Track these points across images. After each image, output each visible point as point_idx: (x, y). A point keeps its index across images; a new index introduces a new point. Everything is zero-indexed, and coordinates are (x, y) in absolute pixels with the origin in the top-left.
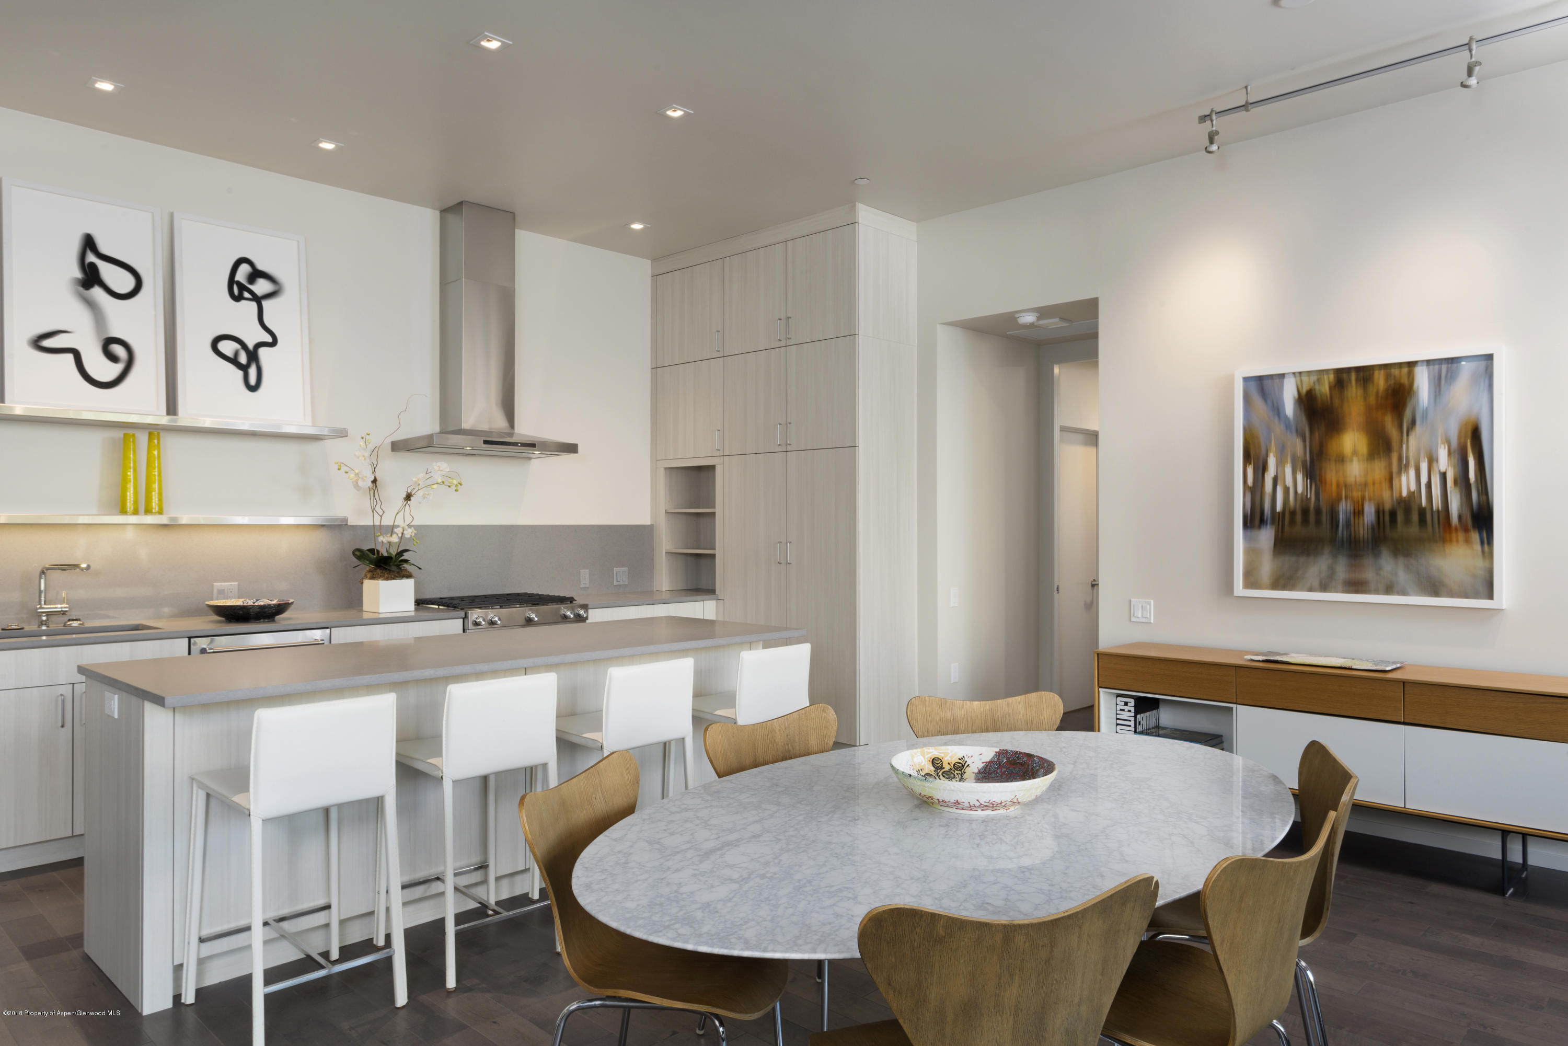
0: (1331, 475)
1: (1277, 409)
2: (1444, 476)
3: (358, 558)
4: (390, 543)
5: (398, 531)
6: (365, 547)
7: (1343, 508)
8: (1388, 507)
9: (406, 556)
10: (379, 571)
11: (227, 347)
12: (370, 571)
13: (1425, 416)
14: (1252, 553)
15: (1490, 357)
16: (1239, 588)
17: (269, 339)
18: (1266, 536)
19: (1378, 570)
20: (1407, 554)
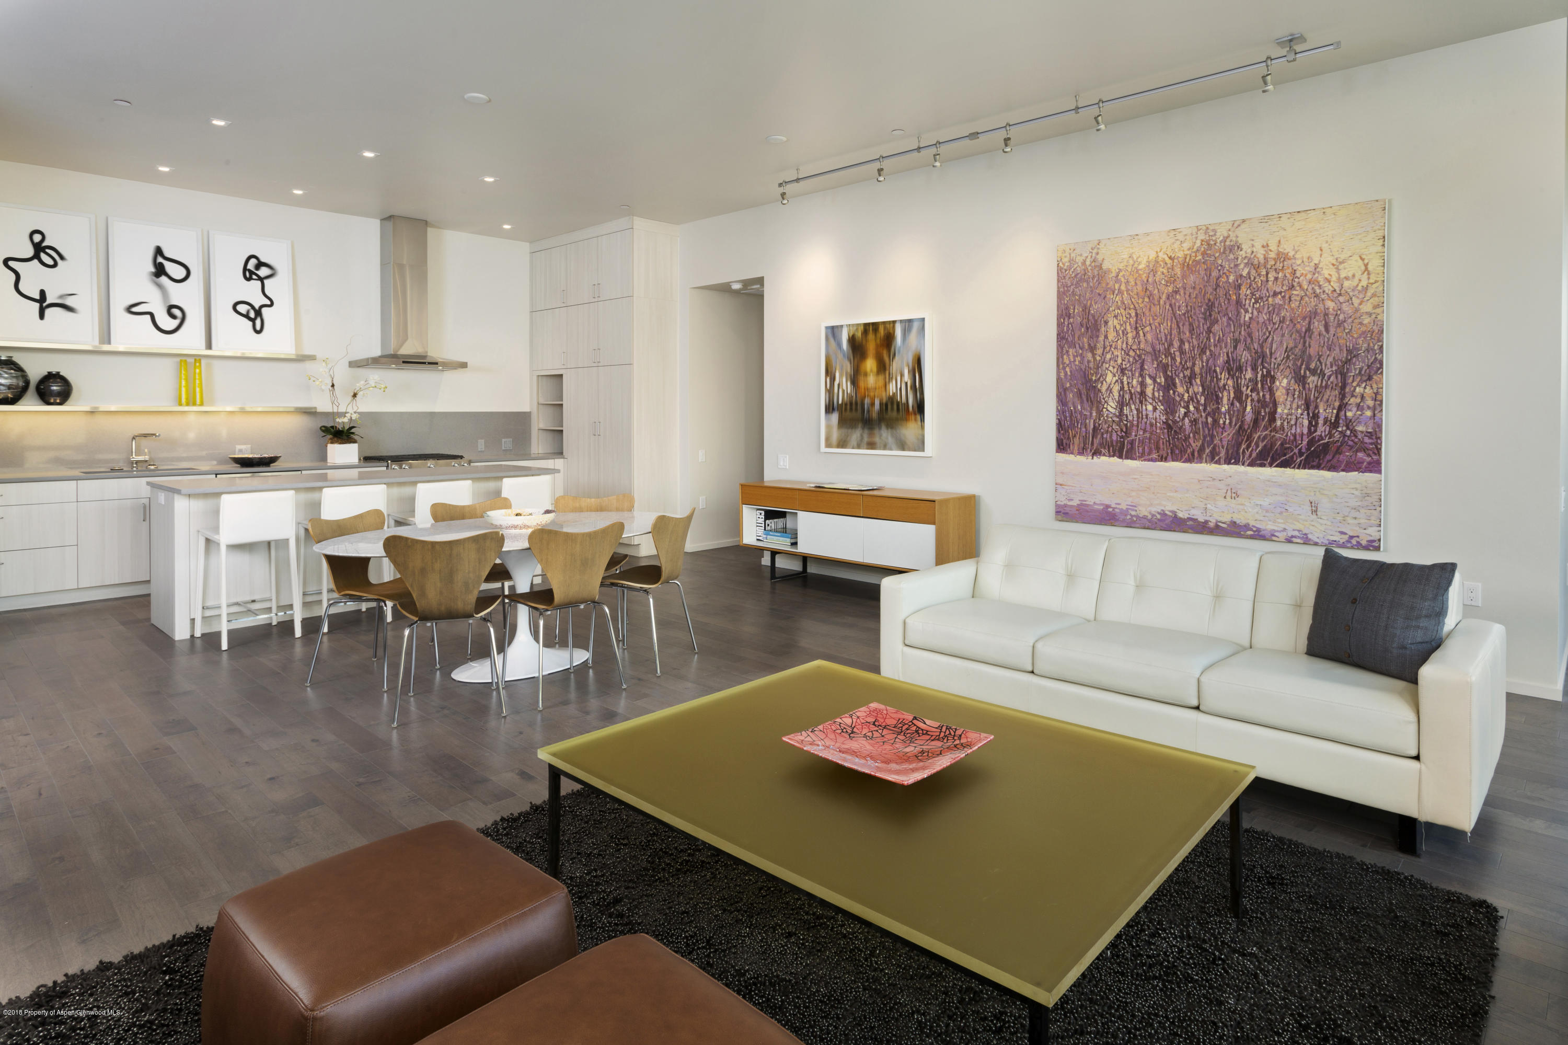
0: (862, 384)
1: (839, 345)
2: (906, 383)
3: (323, 431)
4: (343, 422)
5: (348, 415)
6: (329, 425)
7: (867, 401)
8: (884, 401)
9: (353, 431)
10: (336, 439)
11: (243, 308)
12: (331, 439)
13: (899, 352)
14: (828, 427)
15: (923, 320)
16: (823, 449)
17: (268, 302)
18: (835, 417)
19: (881, 436)
20: (892, 428)
